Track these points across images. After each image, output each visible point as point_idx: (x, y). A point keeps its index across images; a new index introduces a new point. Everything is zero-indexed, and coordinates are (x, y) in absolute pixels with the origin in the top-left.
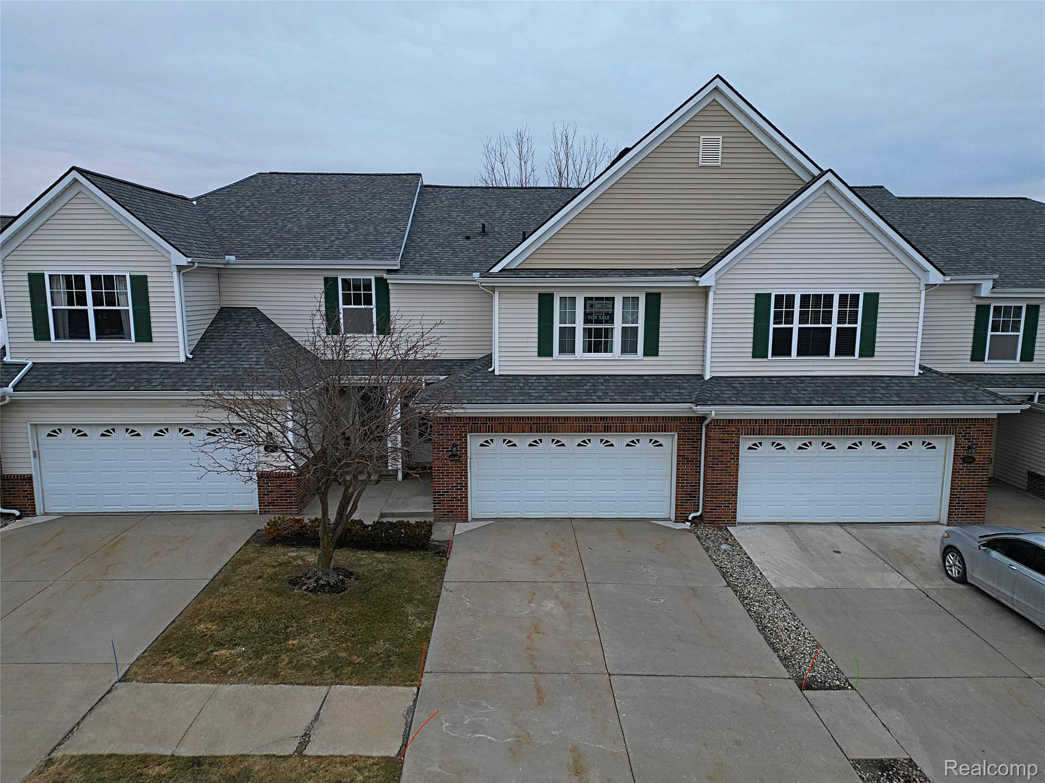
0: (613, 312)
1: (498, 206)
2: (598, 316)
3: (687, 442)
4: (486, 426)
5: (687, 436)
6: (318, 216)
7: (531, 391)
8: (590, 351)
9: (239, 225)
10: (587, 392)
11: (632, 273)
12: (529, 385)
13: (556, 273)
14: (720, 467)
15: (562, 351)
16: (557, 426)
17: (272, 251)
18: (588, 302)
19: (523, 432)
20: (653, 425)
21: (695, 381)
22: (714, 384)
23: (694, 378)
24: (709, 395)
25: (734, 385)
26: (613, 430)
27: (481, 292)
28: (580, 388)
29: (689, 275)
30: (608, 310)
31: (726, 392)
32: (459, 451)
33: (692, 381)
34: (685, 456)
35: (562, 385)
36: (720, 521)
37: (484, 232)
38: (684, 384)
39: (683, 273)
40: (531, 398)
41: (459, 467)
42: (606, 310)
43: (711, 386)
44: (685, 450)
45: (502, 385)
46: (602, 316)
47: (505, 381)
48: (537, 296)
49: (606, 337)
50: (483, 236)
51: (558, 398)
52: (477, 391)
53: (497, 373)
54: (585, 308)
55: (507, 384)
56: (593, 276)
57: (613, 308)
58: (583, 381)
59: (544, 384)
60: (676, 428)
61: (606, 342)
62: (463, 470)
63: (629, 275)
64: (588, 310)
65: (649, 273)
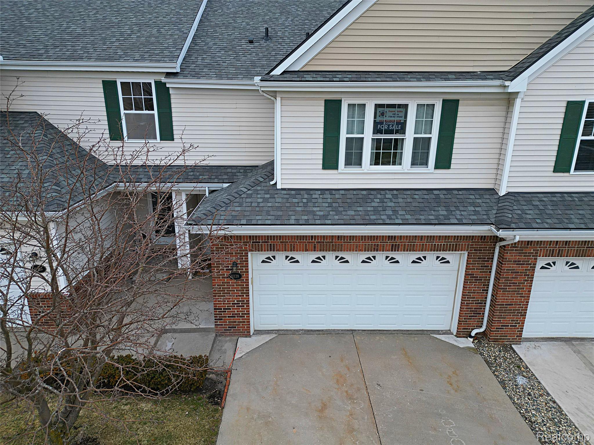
0: (405, 121)
1: (281, 13)
2: (389, 125)
3: (477, 261)
4: (268, 245)
5: (478, 256)
6: (104, 18)
7: (315, 209)
8: (377, 163)
9: (22, 26)
10: (376, 211)
11: (431, 76)
12: (314, 201)
13: (345, 76)
14: (512, 289)
15: (348, 163)
16: (342, 245)
17: (47, 52)
18: (379, 110)
19: (307, 250)
20: (444, 245)
21: (488, 197)
22: (513, 202)
23: (487, 192)
24: (510, 216)
25: (534, 203)
26: (401, 249)
27: (262, 97)
28: (368, 204)
29: (495, 79)
30: (400, 119)
31: (528, 212)
32: (239, 269)
33: (485, 197)
34: (473, 274)
35: (349, 201)
36: (505, 339)
37: (267, 36)
38: (478, 201)
39: (488, 77)
40: (316, 217)
41: (240, 285)
42: (398, 119)
43: (510, 205)
44: (474, 269)
45: (285, 200)
46: (393, 125)
47: (287, 196)
48: (323, 103)
49: (396, 148)
50: (267, 40)
51: (345, 217)
52: (257, 209)
53: (279, 186)
54: (375, 117)
55: (290, 200)
56: (388, 79)
57: (406, 117)
58: (371, 196)
59: (329, 200)
60: (468, 247)
61: (395, 154)
62: (245, 288)
63: (428, 79)
64: (378, 119)
65: (450, 76)
